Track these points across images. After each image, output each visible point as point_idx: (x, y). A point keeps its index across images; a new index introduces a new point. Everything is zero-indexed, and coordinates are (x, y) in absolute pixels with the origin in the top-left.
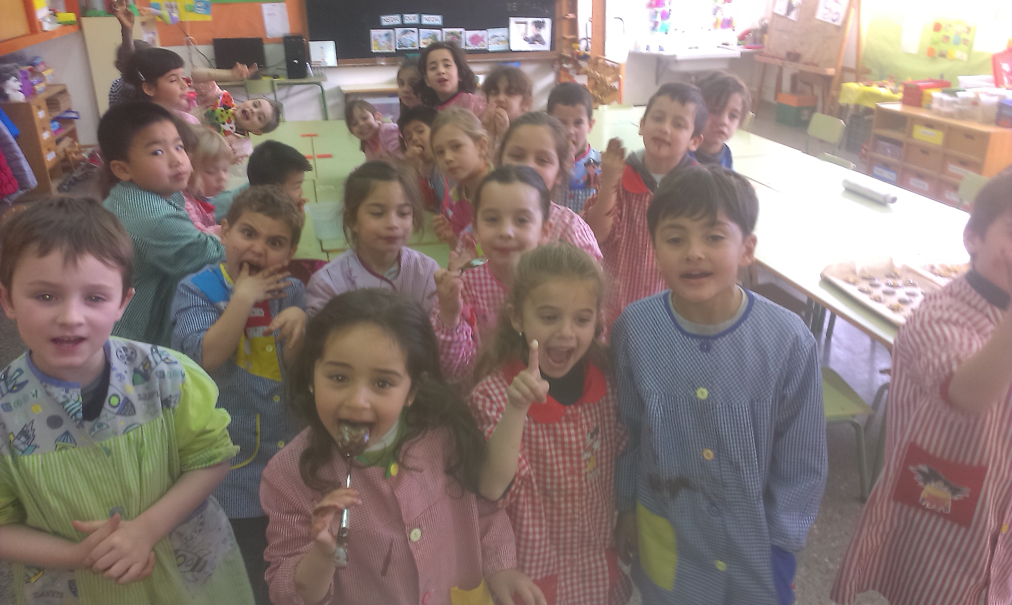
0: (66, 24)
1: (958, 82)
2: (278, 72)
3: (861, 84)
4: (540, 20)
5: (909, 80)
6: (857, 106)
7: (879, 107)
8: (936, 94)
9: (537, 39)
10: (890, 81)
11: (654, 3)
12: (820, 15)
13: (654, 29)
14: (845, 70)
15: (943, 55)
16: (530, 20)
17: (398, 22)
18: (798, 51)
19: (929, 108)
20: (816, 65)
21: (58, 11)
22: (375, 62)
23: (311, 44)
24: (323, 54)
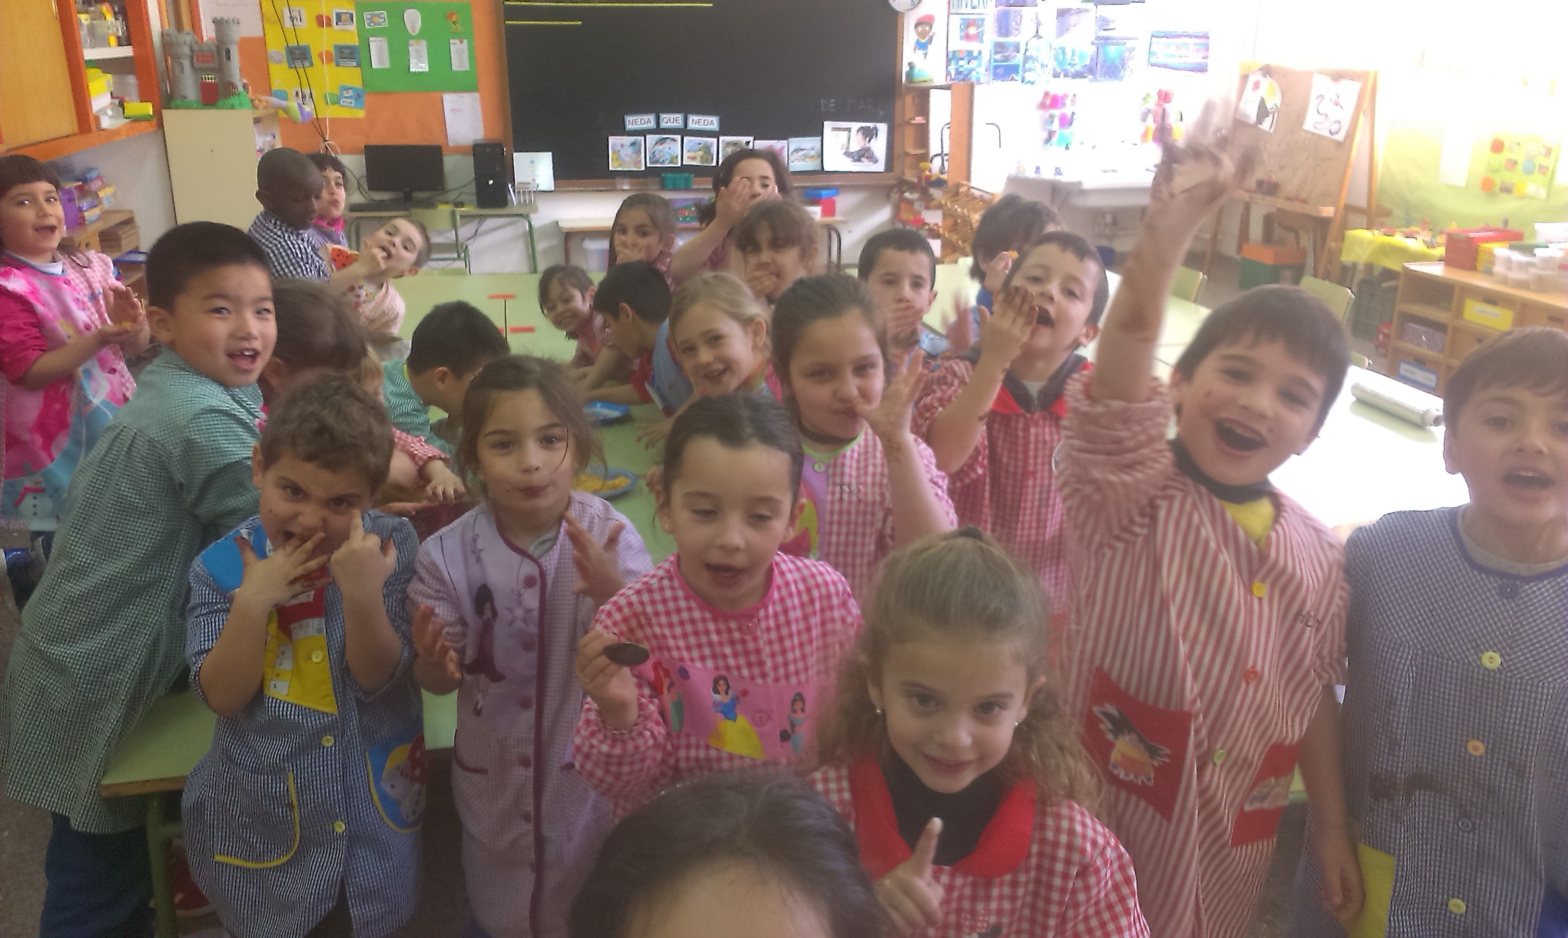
0: (136, 120)
1: (1534, 233)
2: (462, 198)
3: (1376, 232)
4: (871, 125)
5: (1453, 227)
6: (1369, 267)
7: (1407, 268)
8: (1500, 250)
9: (864, 154)
10: (1423, 229)
12: (1311, 123)
13: (1048, 140)
14: (1349, 209)
15: (1507, 189)
16: (855, 126)
17: (652, 125)
18: (1274, 178)
19: (1489, 273)
20: (1304, 201)
21: (126, 99)
22: (614, 185)
23: (516, 155)
24: (534, 171)
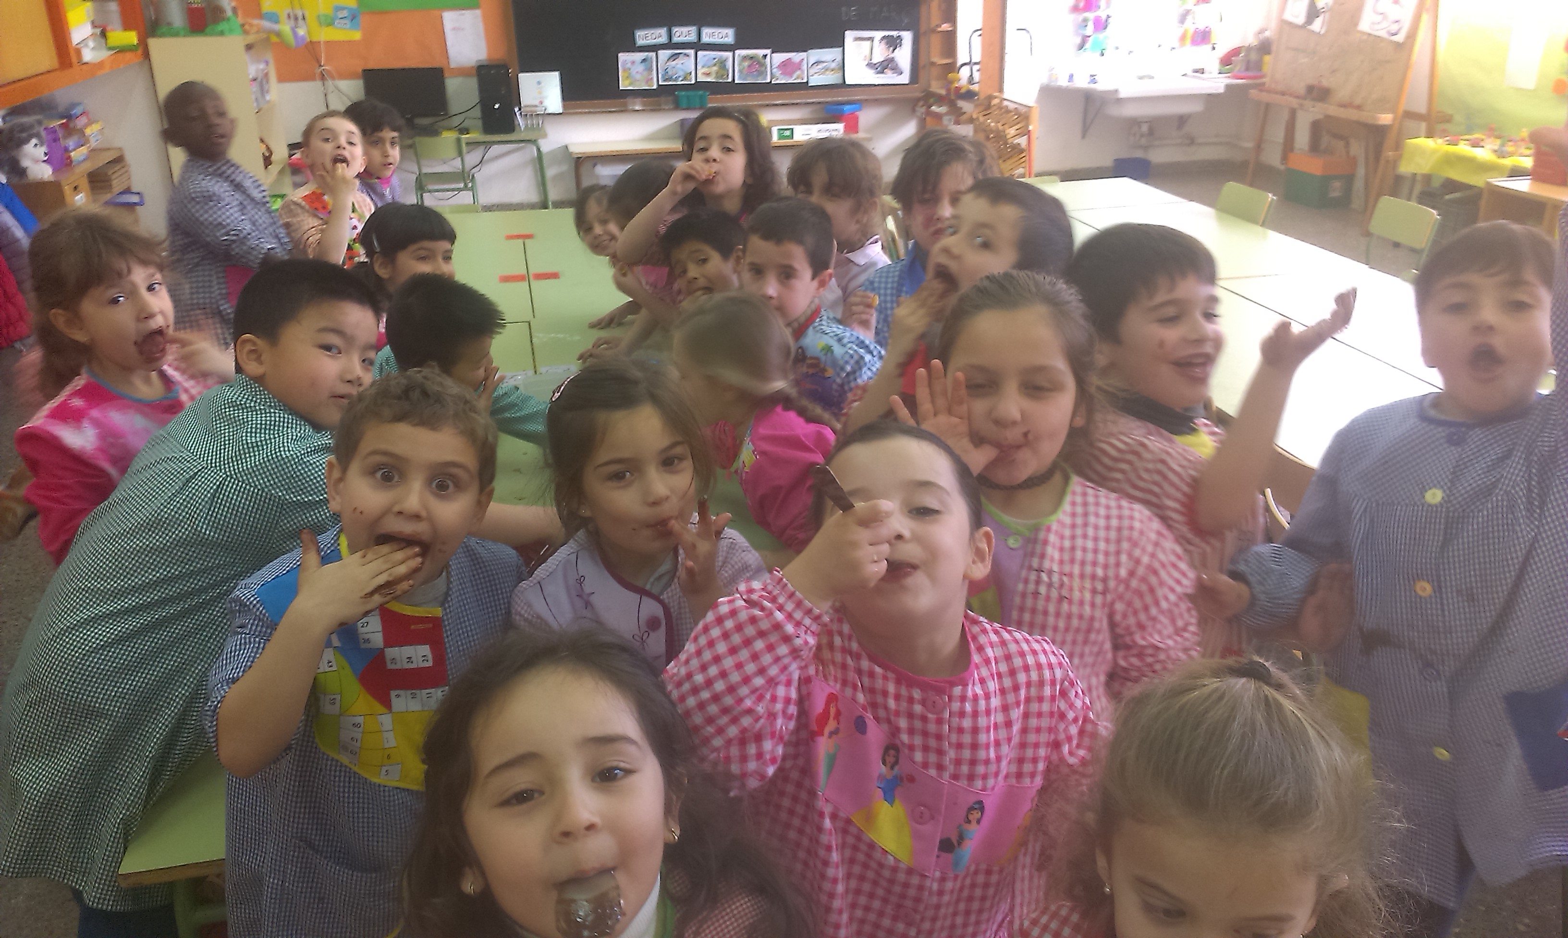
0: (122, 50)
2: (467, 124)
3: (1440, 141)
4: (895, 33)
6: (1430, 178)
9: (887, 65)
10: (1489, 137)
11: (1082, 5)
12: (1367, 24)
13: (1081, 47)
14: (1410, 115)
16: (878, 35)
17: (663, 39)
18: (1325, 83)
20: (1359, 107)
21: (108, 28)
22: (625, 105)
23: (522, 76)
24: (540, 93)
